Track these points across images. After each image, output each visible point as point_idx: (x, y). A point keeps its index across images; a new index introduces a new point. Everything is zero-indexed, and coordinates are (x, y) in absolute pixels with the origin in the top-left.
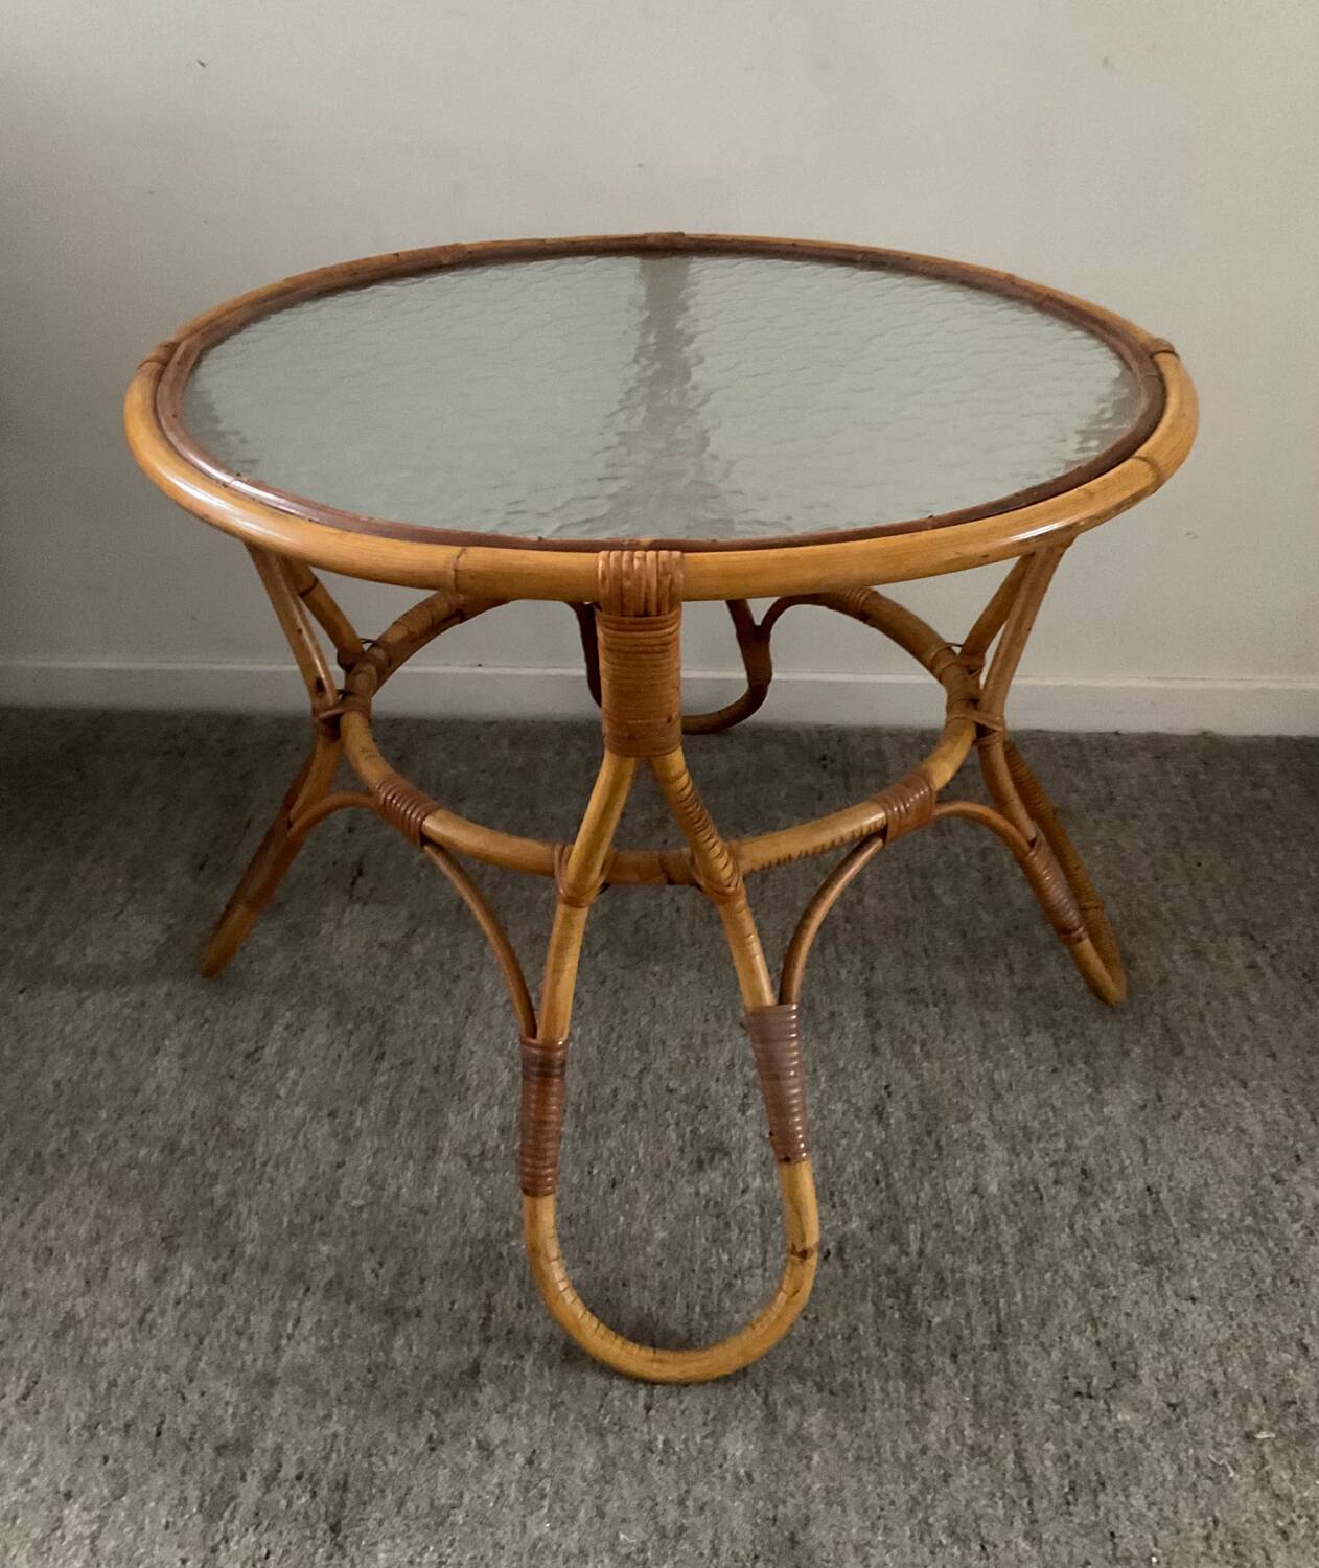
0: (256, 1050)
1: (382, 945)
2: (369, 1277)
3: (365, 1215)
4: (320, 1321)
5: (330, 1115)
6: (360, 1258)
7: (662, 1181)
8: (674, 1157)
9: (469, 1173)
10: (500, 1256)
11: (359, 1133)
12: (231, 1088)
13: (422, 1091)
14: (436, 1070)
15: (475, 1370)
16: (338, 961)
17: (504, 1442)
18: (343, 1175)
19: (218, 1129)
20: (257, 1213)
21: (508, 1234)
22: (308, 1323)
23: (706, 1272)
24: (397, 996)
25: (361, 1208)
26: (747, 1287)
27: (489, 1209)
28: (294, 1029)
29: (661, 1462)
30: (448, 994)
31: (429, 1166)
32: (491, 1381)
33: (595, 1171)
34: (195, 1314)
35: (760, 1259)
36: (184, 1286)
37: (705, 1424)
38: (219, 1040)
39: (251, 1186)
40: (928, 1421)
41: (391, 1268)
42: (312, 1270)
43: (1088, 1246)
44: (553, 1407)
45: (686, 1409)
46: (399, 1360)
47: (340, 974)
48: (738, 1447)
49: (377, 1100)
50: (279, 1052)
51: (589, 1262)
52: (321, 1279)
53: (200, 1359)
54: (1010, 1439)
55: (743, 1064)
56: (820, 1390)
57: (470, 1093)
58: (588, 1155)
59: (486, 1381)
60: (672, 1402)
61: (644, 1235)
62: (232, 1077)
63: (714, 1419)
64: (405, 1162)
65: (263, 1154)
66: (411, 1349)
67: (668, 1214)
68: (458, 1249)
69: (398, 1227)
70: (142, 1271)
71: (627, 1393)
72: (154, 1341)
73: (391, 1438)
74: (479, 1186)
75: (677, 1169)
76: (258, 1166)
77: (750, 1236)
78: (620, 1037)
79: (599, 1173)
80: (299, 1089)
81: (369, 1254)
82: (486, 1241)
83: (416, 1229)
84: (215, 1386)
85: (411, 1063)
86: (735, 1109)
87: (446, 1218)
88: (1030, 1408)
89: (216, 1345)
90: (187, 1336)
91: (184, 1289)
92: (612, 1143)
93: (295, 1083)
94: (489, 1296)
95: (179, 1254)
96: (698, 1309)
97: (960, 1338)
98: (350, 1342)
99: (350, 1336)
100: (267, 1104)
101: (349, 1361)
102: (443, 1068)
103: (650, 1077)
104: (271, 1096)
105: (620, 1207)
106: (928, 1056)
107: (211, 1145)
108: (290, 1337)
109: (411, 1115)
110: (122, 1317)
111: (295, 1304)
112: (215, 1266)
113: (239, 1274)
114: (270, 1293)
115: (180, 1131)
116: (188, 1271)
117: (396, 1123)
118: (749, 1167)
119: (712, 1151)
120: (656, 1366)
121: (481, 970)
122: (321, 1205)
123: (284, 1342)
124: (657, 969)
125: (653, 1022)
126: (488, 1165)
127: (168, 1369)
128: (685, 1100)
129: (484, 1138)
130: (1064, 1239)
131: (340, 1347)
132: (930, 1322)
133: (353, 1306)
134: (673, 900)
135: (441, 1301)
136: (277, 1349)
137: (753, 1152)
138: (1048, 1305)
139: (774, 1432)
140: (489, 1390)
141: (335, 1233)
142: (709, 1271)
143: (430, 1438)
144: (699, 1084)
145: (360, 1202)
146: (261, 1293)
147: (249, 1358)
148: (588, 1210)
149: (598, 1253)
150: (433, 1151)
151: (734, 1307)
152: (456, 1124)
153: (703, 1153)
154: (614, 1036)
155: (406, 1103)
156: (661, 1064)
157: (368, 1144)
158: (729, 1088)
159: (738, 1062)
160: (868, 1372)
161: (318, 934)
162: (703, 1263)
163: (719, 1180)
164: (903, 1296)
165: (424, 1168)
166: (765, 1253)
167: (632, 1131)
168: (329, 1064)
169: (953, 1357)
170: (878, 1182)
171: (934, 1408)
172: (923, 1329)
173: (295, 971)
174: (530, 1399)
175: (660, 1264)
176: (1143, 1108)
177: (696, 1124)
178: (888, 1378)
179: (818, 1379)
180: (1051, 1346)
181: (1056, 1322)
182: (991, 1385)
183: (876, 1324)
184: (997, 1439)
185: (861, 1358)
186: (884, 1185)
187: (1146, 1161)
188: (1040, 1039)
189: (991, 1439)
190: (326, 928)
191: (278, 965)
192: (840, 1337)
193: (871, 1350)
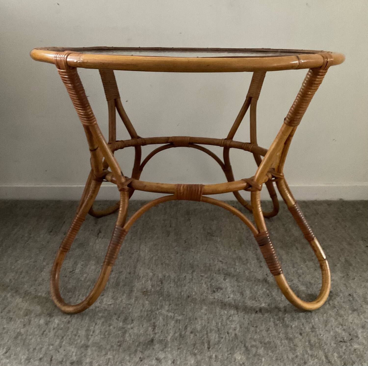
0: (73, 271)
4: (101, 331)
6: (112, 316)
8: (206, 290)
9: (144, 296)
10: (156, 314)
11: (108, 288)
12: (66, 279)
13: (126, 278)
14: (130, 273)
15: (152, 341)
16: (96, 251)
17: (164, 358)
18: (104, 298)
21: (158, 309)
22: (97, 332)
23: (221, 315)
25: (111, 305)
26: (234, 319)
27: (151, 303)
28: (84, 265)
29: (215, 361)
30: (131, 257)
31: (131, 294)
32: (158, 343)
33: (182, 294)
34: (60, 332)
36: (56, 325)
37: (228, 351)
40: (296, 350)
41: (122, 318)
42: (97, 319)
44: (178, 349)
45: (220, 348)
46: (128, 339)
47: (97, 254)
48: (239, 357)
50: (80, 271)
52: (100, 322)
53: (63, 342)
54: (323, 353)
55: (223, 270)
56: (261, 343)
57: (141, 278)
58: (179, 290)
59: (156, 343)
60: (216, 346)
62: (66, 277)
63: (230, 350)
64: (123, 294)
65: (78, 293)
66: (131, 337)
68: (143, 313)
69: (123, 308)
70: (42, 322)
72: (47, 338)
73: (128, 358)
74: (147, 298)
75: (207, 293)
78: (184, 265)
80: (87, 279)
81: (115, 315)
82: (152, 311)
83: (129, 309)
84: (68, 348)
85: (122, 272)
86: (222, 280)
87: (138, 306)
88: (327, 345)
89: (68, 338)
90: (58, 337)
92: (186, 288)
93: (86, 277)
95: (53, 318)
96: (220, 324)
97: (302, 330)
98: (111, 336)
100: (78, 282)
101: (112, 340)
102: (132, 273)
103: (195, 273)
104: (79, 280)
105: (191, 302)
108: (92, 335)
109: (123, 284)
110: (36, 333)
111: (92, 328)
114: (84, 326)
116: (57, 321)
117: (119, 285)
118: (229, 293)
119: (217, 289)
121: (140, 252)
123: (90, 337)
124: (193, 250)
126: (149, 294)
127: (52, 345)
128: (207, 278)
129: (147, 288)
131: (108, 337)
132: (291, 326)
133: (111, 327)
134: (195, 236)
136: (88, 339)
137: (230, 289)
139: (249, 354)
140: (157, 346)
143: (140, 358)
145: (110, 303)
146: (81, 326)
147: (79, 341)
149: (186, 312)
150: (132, 291)
151: (231, 324)
152: (138, 285)
153: (215, 289)
155: (121, 281)
156: (198, 271)
157: (111, 290)
160: (275, 339)
161: (89, 245)
162: (219, 313)
163: (220, 296)
164: (282, 321)
165: (129, 295)
167: (192, 285)
168: (96, 273)
169: (301, 334)
170: (268, 295)
171: (297, 346)
172: (290, 328)
173: (83, 254)
174: (171, 347)
175: (206, 314)
176: (344, 277)
177: (211, 283)
178: (281, 340)
179: (260, 341)
180: (330, 331)
181: (330, 325)
182: (314, 340)
183: (275, 327)
184: (318, 353)
185: (272, 335)
186: (270, 296)
187: (347, 289)
188: (310, 264)
189: (316, 353)
190: (91, 244)
191: (77, 252)
192: (264, 331)
193: (275, 333)
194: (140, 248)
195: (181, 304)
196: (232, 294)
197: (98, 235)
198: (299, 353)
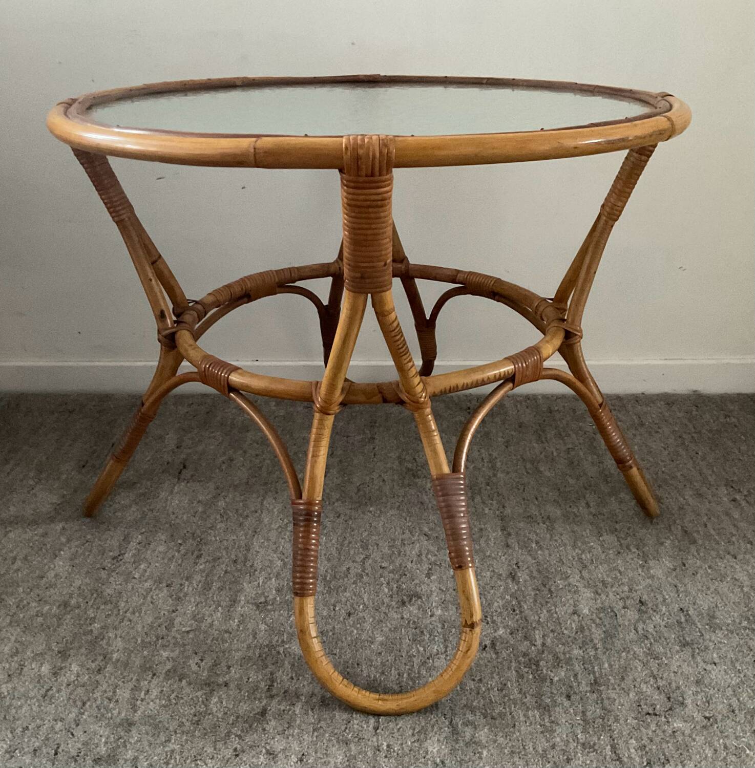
0: (119, 555)
1: (199, 502)
2: (194, 668)
3: (191, 636)
4: (162, 691)
5: (167, 586)
6: (188, 657)
7: (380, 612)
8: (386, 600)
9: (258, 612)
10: (279, 653)
11: (186, 595)
12: (103, 574)
13: (226, 572)
14: (235, 562)
15: (263, 713)
16: (171, 510)
17: (284, 750)
18: (177, 616)
19: (95, 595)
20: (121, 637)
21: (283, 642)
22: (155, 693)
23: (410, 657)
24: (210, 525)
25: (188, 632)
26: (436, 664)
27: (271, 629)
28: (143, 544)
29: (386, 757)
30: (241, 525)
31: (232, 609)
32: (275, 718)
33: (337, 609)
34: (80, 691)
35: (443, 650)
36: (73, 677)
37: (413, 735)
38: (95, 550)
39: (117, 623)
40: (554, 732)
41: (208, 662)
42: (157, 665)
44: (314, 730)
45: (400, 728)
46: (215, 709)
47: (172, 517)
48: (435, 747)
49: (198, 577)
50: (134, 555)
51: (336, 654)
52: (162, 670)
53: (83, 714)
54: (608, 739)
55: (427, 554)
56: (485, 717)
57: (257, 573)
58: (333, 601)
59: (271, 718)
60: (391, 725)
61: (370, 639)
62: (104, 569)
63: (419, 732)
64: (217, 608)
65: (124, 607)
66: (222, 703)
67: (384, 629)
68: (251, 651)
69: (212, 641)
70: (45, 669)
71: (362, 722)
72: (53, 706)
73: (210, 750)
74: (265, 618)
75: (388, 606)
76: (121, 614)
77: (436, 638)
78: (350, 543)
79: (340, 609)
80: (148, 574)
81: (194, 655)
82: (270, 646)
83: (224, 641)
84: (93, 727)
85: (219, 559)
86: (423, 576)
87: (243, 635)
89: (94, 706)
90: (75, 702)
91: (73, 678)
92: (348, 595)
93: (145, 571)
94: (272, 674)
95: (69, 660)
96: (405, 675)
97: (571, 687)
98: (182, 701)
99: (182, 698)
100: (126, 581)
101: (182, 711)
102: (240, 561)
103: (370, 561)
104: (129, 577)
105: (353, 626)
106: (540, 547)
107: (90, 603)
108: (142, 700)
109: (219, 585)
110: (32, 694)
111: (146, 683)
112: (93, 665)
113: (109, 668)
114: (129, 678)
115: (71, 596)
116: (75, 668)
117: (210, 589)
118: (434, 605)
119: (411, 598)
120: (380, 703)
121: (262, 513)
122: (162, 631)
123: (139, 702)
124: (371, 509)
125: (370, 534)
126: (269, 607)
127: (62, 720)
128: (392, 572)
129: (266, 594)
130: (631, 636)
131: (176, 704)
132: (551, 680)
133: (184, 682)
134: (380, 476)
135: (241, 678)
136: (134, 708)
137: (436, 597)
138: (625, 669)
139: (457, 741)
140: (273, 723)
141: (171, 645)
142: (411, 657)
143: (235, 750)
144: (401, 565)
145: (188, 629)
146: (124, 678)
148: (334, 628)
149: (341, 649)
150: (234, 602)
151: (428, 675)
152: (249, 589)
153: (405, 597)
154: (347, 542)
155: (216, 578)
156: (376, 555)
157: (193, 600)
158: (419, 565)
159: (424, 552)
160: (515, 707)
161: (158, 497)
162: (407, 652)
163: (415, 611)
164: (533, 667)
165: (229, 611)
166: (446, 647)
167: (360, 588)
168: (166, 561)
169: (568, 697)
170: (514, 611)
171: (558, 724)
172: (548, 684)
173: (144, 516)
174: (299, 726)
175: (380, 653)
176: (675, 570)
177: (400, 583)
178: (528, 709)
179: (484, 711)
180: (629, 690)
181: (631, 677)
182: (593, 711)
183: (518, 681)
184: (599, 739)
185: (510, 699)
186: (517, 612)
187: (679, 595)
188: (608, 538)
189: (595, 739)
190: (163, 495)
191: (133, 513)
192: (496, 689)
193: (515, 694)
194: (262, 504)
195: (331, 631)
196: (440, 608)
197: (180, 473)
198: (558, 739)
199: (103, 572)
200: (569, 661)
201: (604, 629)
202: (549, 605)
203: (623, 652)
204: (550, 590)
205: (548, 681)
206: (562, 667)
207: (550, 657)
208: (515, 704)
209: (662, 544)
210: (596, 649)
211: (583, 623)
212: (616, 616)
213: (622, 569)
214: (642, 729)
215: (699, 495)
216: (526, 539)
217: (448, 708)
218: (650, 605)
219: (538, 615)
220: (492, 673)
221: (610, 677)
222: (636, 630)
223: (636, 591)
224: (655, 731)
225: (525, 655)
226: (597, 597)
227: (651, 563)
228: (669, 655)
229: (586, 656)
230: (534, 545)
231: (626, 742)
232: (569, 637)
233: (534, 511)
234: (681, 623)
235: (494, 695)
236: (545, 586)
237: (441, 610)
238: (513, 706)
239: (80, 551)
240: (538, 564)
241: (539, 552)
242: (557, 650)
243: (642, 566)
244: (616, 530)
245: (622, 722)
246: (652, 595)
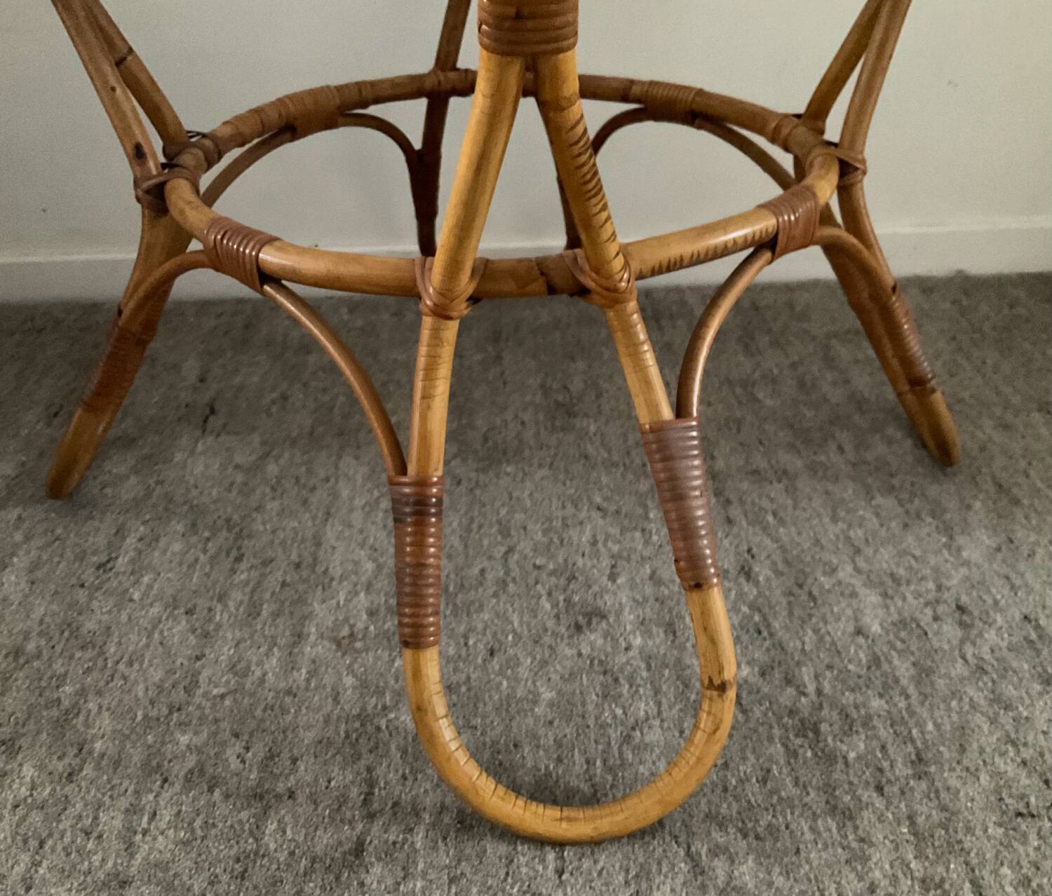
0: (108, 561)
1: (237, 467)
2: (235, 764)
3: (227, 703)
4: (180, 811)
5: (187, 613)
6: (224, 744)
7: (542, 646)
8: (550, 624)
9: (339, 654)
10: (378, 729)
11: (219, 626)
12: (82, 595)
13: (284, 584)
14: (298, 566)
15: (359, 849)
16: (192, 481)
18: (203, 666)
19: (66, 634)
20: (108, 709)
21: (385, 708)
22: (166, 816)
23: (601, 726)
24: (254, 505)
25: (223, 696)
26: (647, 739)
27: (363, 685)
28: (147, 540)
30: (305, 502)
31: (296, 650)
32: (379, 859)
33: (471, 642)
34: (36, 817)
35: (656, 711)
36: (23, 789)
37: (628, 882)
38: (69, 554)
39: (102, 684)
40: (869, 858)
41: (259, 750)
42: (170, 761)
43: (986, 673)
44: (452, 881)
45: (602, 869)
46: (272, 846)
47: (195, 493)
49: (237, 595)
50: (132, 561)
51: (476, 728)
52: (178, 770)
53: (39, 864)
54: (962, 869)
55: (606, 540)
56: (745, 836)
57: (334, 583)
58: (462, 628)
59: (373, 859)
60: (586, 864)
61: (531, 696)
62: (82, 586)
63: (637, 876)
64: (270, 649)
65: (115, 652)
66: (284, 832)
67: (553, 676)
68: (332, 728)
69: (265, 710)
71: (533, 859)
74: (350, 665)
75: (555, 634)
76: (109, 665)
77: (641, 691)
78: (480, 527)
79: (475, 643)
80: (155, 591)
81: (233, 740)
82: (363, 718)
83: (285, 711)
85: (271, 561)
86: (605, 578)
87: (316, 698)
88: (973, 835)
89: (59, 848)
90: (25, 841)
91: (24, 791)
92: (486, 616)
93: (150, 587)
94: (369, 770)
95: (20, 757)
96: (598, 763)
97: (881, 770)
98: (213, 832)
99: (214, 825)
100: (119, 606)
101: (214, 851)
102: (305, 563)
103: (516, 556)
104: (123, 598)
105: (501, 673)
106: (782, 522)
107: (58, 649)
108: (145, 832)
109: (274, 607)
111: (151, 797)
112: (60, 766)
113: (88, 770)
114: (123, 788)
115: (27, 637)
116: (29, 771)
117: (259, 615)
118: (628, 628)
120: (564, 825)
121: (337, 481)
122: (179, 696)
123: (139, 837)
124: (509, 469)
125: (512, 511)
126: (358, 645)
128: (553, 573)
129: (352, 621)
130: (959, 669)
131: (204, 838)
132: (845, 757)
133: (217, 793)
134: (516, 417)
135: (316, 780)
136: (130, 848)
137: (630, 613)
138: (962, 730)
140: (377, 870)
141: (194, 722)
142: (603, 726)
144: (566, 561)
145: (222, 690)
146: (112, 788)
147: (96, 859)
148: (468, 678)
149: (484, 717)
150: (299, 637)
151: (637, 760)
152: (322, 613)
153: (580, 618)
154: (475, 526)
155: (268, 595)
156: (525, 546)
157: (229, 636)
158: (595, 561)
159: (601, 538)
160: (792, 813)
161: (172, 461)
162: (597, 719)
163: (600, 642)
164: (811, 735)
165: (290, 653)
166: (659, 704)
167: (505, 603)
168: (185, 568)
169: (880, 789)
170: (759, 632)
171: (872, 844)
172: (840, 765)
173: (149, 493)
174: (424, 874)
175: (551, 723)
176: (999, 549)
177: (569, 592)
178: (815, 816)
179: (740, 825)
180: (977, 770)
181: (975, 746)
182: (927, 812)
183: (789, 763)
184: (948, 869)
185: (780, 799)
186: (765, 634)
187: (1016, 594)
188: (886, 503)
189: (940, 869)
190: (179, 457)
191: (131, 488)
192: (754, 780)
193: (790, 790)
194: (337, 467)
195: (465, 683)
196: (638, 633)
197: (205, 421)
198: (878, 874)
199: (81, 591)
200: (867, 722)
201: (912, 659)
202: (814, 620)
203: (952, 699)
204: (810, 594)
205: (840, 760)
206: (857, 732)
207: (835, 714)
208: (792, 807)
209: (969, 507)
210: (908, 697)
211: (876, 649)
212: (926, 634)
213: (918, 553)
214: (1016, 844)
215: (1006, 427)
216: (756, 509)
217: (678, 824)
218: (976, 613)
219: (800, 638)
220: (743, 750)
221: (942, 748)
222: (963, 657)
223: (948, 589)
224: (1038, 849)
225: (792, 713)
226: (888, 601)
227: (961, 540)
228: (1027, 702)
229: (894, 711)
230: (770, 518)
231: (995, 872)
232: (859, 677)
233: (760, 462)
234: (1032, 642)
235: (753, 792)
236: (801, 586)
237: (642, 636)
238: (789, 811)
239: (45, 557)
240: (783, 549)
241: (781, 530)
242: (844, 702)
243: (948, 547)
244: (893, 487)
245: (978, 832)
246: (975, 594)
